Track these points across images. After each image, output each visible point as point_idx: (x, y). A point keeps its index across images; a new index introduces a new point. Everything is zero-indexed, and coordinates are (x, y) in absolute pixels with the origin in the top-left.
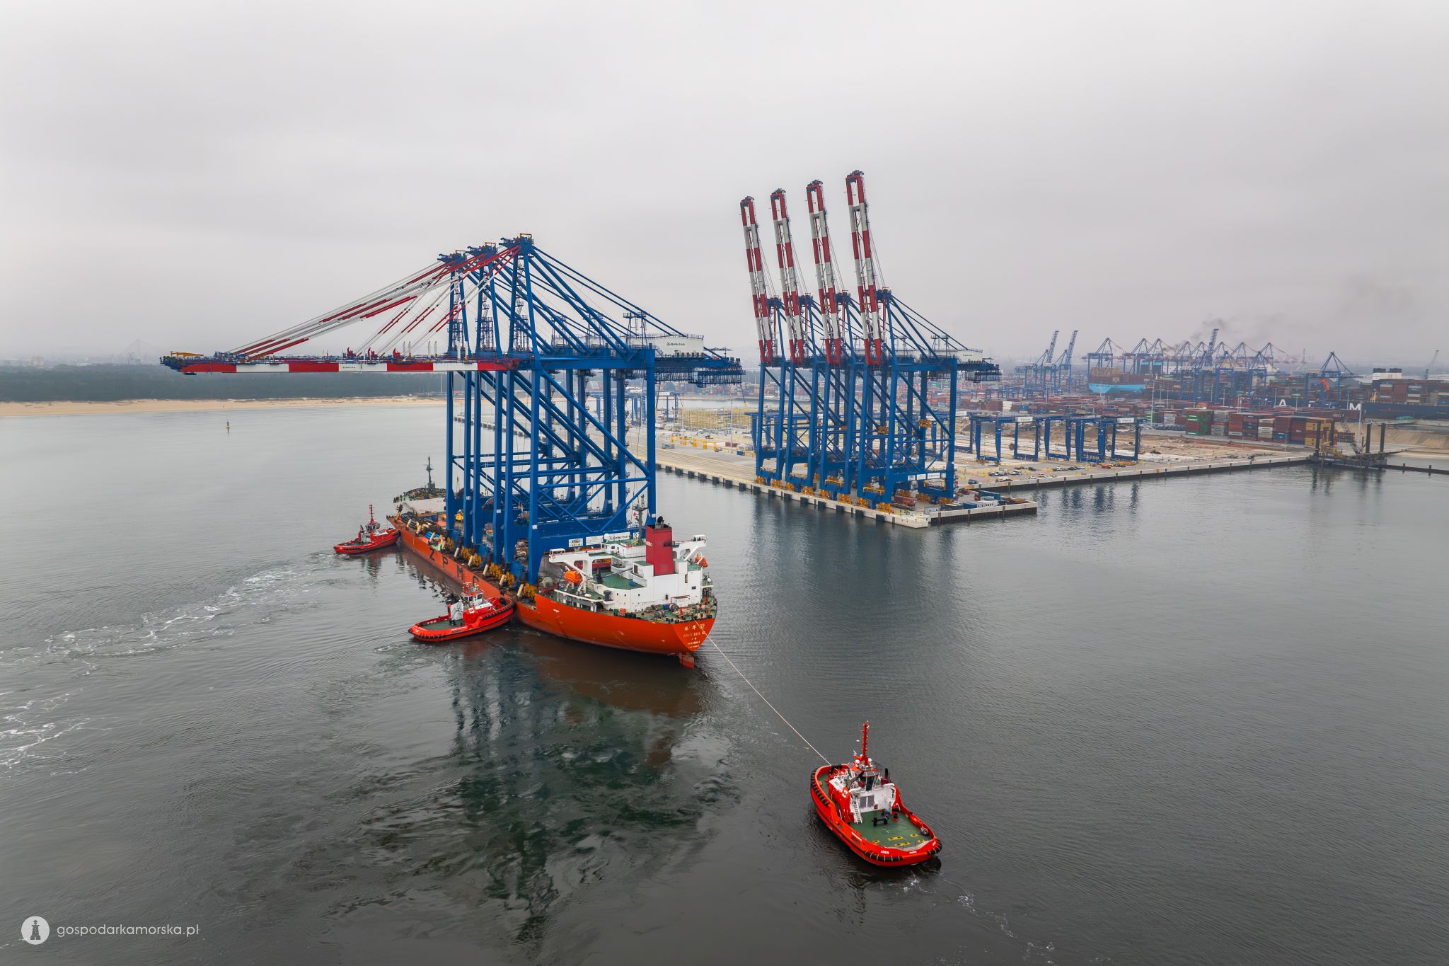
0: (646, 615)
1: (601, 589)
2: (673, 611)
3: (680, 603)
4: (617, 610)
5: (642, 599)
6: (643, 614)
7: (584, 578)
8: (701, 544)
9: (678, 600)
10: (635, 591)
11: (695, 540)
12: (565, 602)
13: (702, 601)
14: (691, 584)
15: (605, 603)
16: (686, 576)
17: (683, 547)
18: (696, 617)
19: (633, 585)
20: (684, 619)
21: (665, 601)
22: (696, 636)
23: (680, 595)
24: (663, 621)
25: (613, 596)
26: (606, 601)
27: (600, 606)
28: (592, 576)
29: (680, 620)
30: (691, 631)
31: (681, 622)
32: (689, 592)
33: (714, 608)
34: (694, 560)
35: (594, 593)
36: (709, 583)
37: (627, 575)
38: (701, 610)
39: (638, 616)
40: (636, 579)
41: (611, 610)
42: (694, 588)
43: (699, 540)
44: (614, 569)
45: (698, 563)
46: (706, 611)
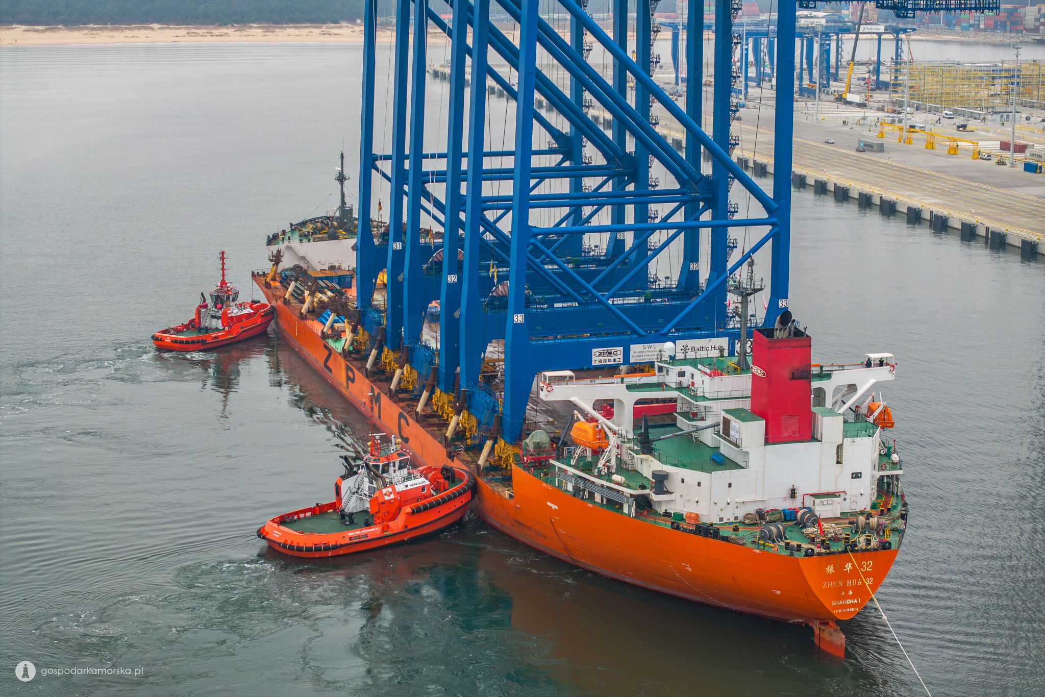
0: (742, 532)
1: (649, 466)
2: (805, 527)
3: (823, 510)
4: (680, 517)
5: (737, 495)
6: (736, 529)
7: (613, 440)
8: (884, 374)
9: (818, 501)
10: (722, 476)
11: (869, 365)
12: (570, 487)
13: (874, 506)
14: (850, 466)
15: (655, 498)
16: (839, 448)
17: (841, 378)
18: (854, 544)
19: (720, 462)
20: (828, 548)
21: (790, 501)
22: (851, 588)
23: (824, 490)
24: (777, 548)
25: (673, 484)
26: (656, 493)
27: (644, 504)
28: (631, 436)
29: (817, 550)
30: (841, 574)
31: (819, 554)
32: (845, 483)
33: (900, 524)
34: (864, 410)
35: (631, 473)
36: (894, 465)
37: (708, 438)
38: (867, 528)
39: (725, 532)
40: (726, 449)
41: (667, 514)
42: (857, 476)
43: (881, 363)
44: (682, 423)
45: (871, 419)
46: (879, 530)
